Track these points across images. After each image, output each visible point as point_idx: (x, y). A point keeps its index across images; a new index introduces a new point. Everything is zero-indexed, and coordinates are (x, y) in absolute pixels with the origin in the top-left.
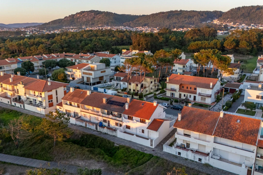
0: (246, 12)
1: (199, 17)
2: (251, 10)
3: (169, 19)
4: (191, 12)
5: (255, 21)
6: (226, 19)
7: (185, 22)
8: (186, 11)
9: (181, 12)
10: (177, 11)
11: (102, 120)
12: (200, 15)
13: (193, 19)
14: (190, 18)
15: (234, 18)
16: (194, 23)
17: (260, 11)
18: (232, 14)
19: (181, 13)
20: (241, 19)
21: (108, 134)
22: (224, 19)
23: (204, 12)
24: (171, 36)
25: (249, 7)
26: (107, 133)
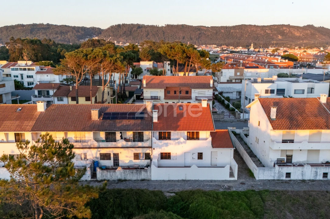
0: (128, 30)
1: (75, 33)
2: (132, 28)
3: (33, 35)
4: (62, 27)
5: (138, 40)
6: (107, 37)
7: (57, 39)
8: (55, 25)
9: (49, 26)
10: (42, 24)
11: (98, 156)
12: (76, 31)
13: (67, 35)
14: (62, 34)
15: (116, 36)
16: (69, 40)
17: (141, 30)
18: (113, 32)
19: (48, 28)
20: (123, 38)
21: (125, 180)
22: (105, 36)
23: (79, 28)
24: (59, 49)
25: (129, 24)
26: (123, 178)
